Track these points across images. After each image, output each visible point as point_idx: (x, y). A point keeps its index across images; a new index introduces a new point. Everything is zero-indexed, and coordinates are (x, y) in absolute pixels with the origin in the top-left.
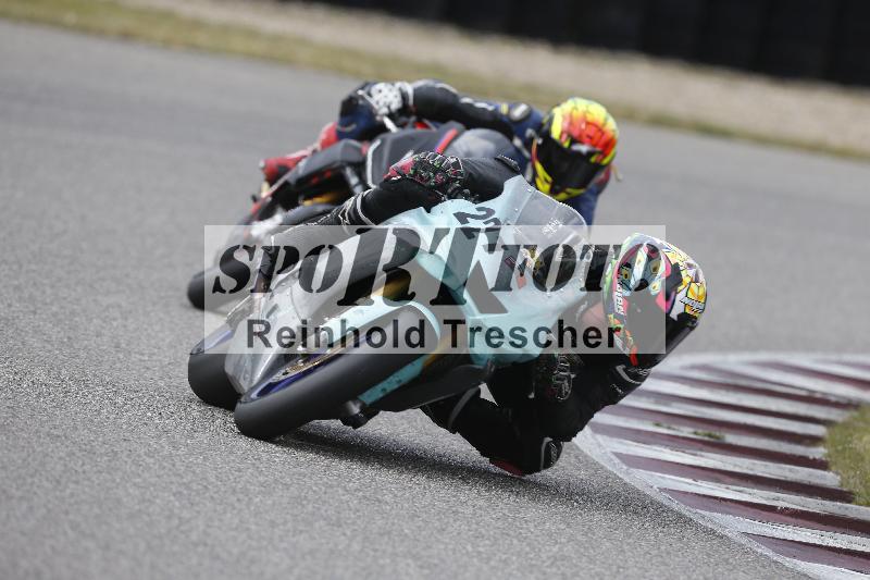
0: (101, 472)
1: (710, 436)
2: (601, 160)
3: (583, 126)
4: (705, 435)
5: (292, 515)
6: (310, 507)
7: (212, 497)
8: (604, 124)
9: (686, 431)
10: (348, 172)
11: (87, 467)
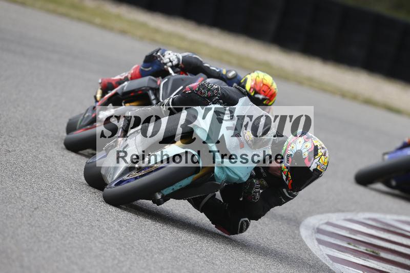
0: (84, 234)
1: (373, 252)
2: (269, 103)
3: (262, 85)
4: (371, 251)
5: (172, 265)
6: (180, 262)
7: (135, 252)
8: (272, 86)
9: (362, 249)
10: (150, 92)
11: (78, 231)
